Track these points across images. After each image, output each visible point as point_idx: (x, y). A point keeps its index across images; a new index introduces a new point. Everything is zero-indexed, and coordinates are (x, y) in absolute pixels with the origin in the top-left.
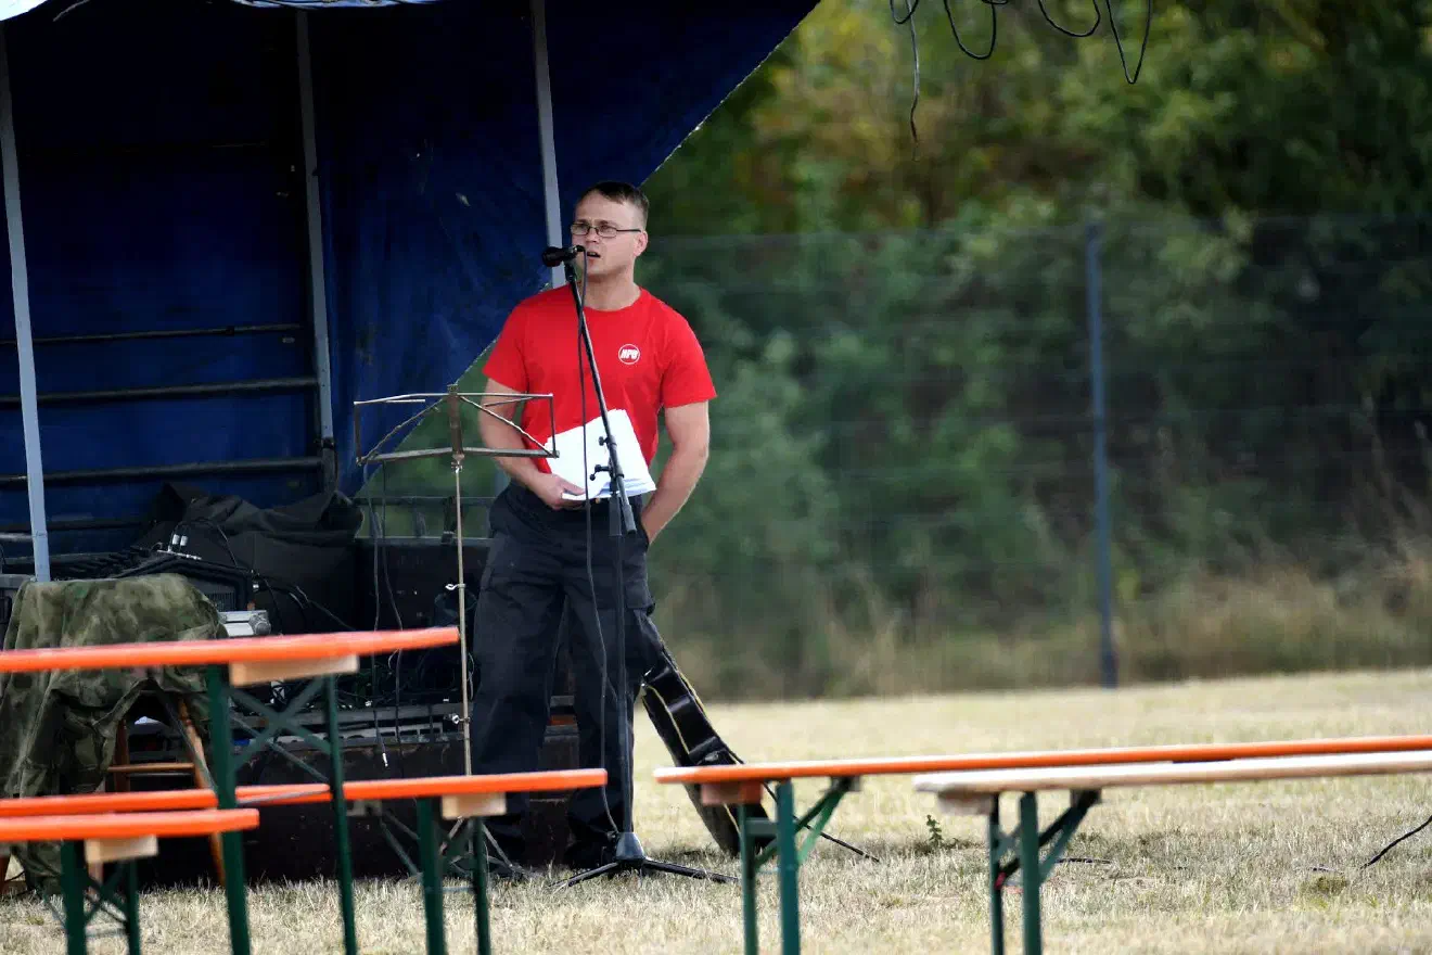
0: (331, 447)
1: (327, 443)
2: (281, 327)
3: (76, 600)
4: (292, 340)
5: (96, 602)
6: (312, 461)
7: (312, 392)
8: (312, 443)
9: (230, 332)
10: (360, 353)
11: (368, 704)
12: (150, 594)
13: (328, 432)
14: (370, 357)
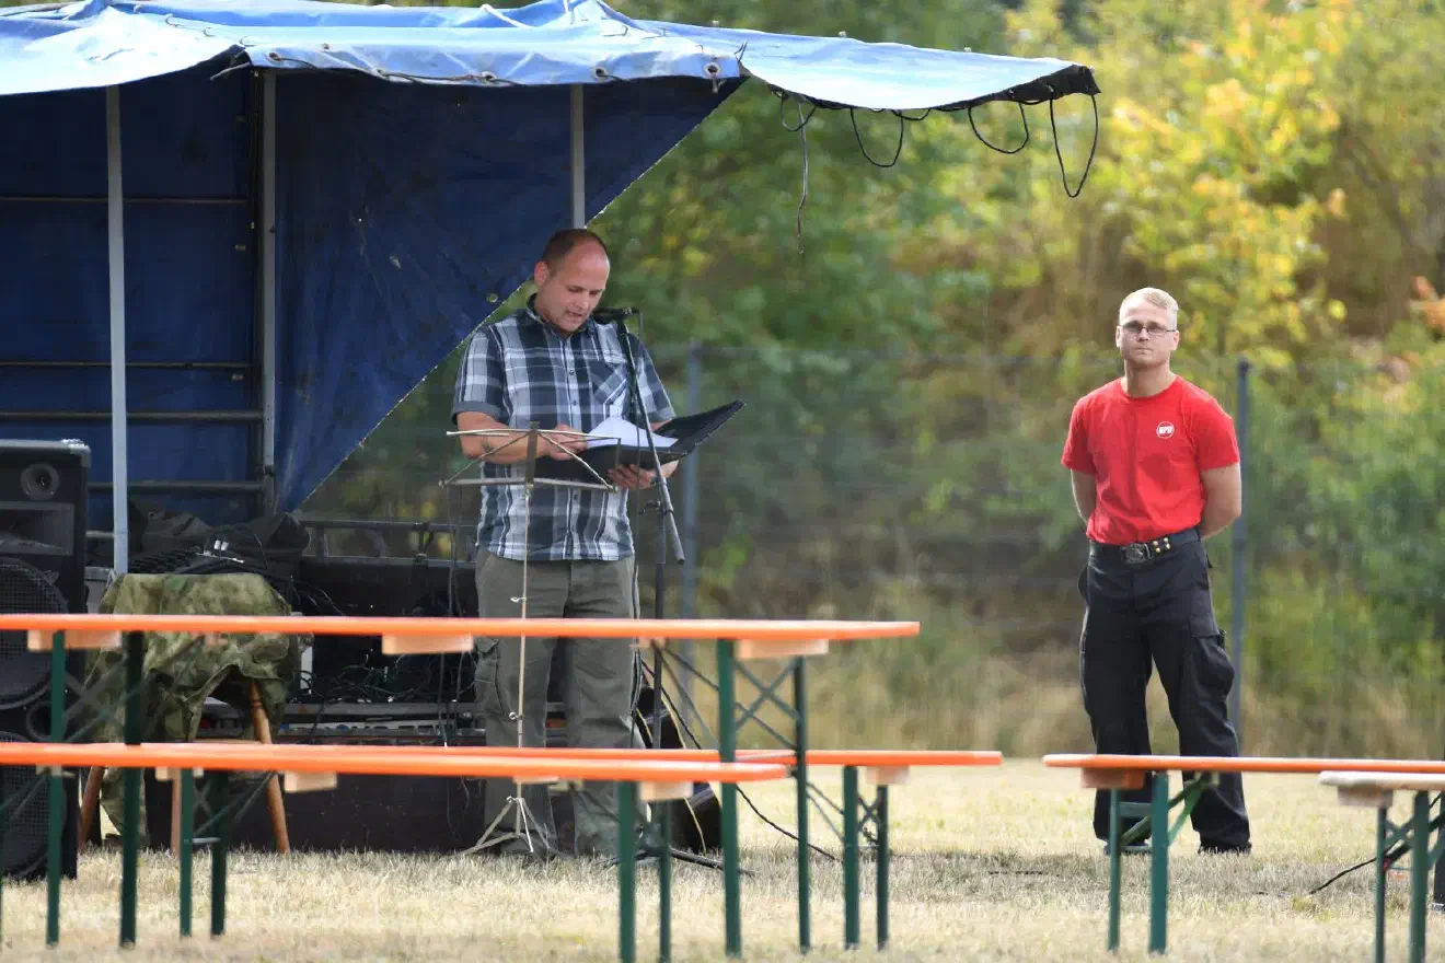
0: (272, 475)
1: (269, 471)
2: (234, 365)
3: (173, 591)
4: (241, 377)
5: (191, 594)
6: (250, 486)
7: (259, 424)
8: (253, 468)
9: (187, 367)
10: (299, 393)
11: (390, 700)
12: (236, 590)
13: (269, 461)
14: (308, 397)
